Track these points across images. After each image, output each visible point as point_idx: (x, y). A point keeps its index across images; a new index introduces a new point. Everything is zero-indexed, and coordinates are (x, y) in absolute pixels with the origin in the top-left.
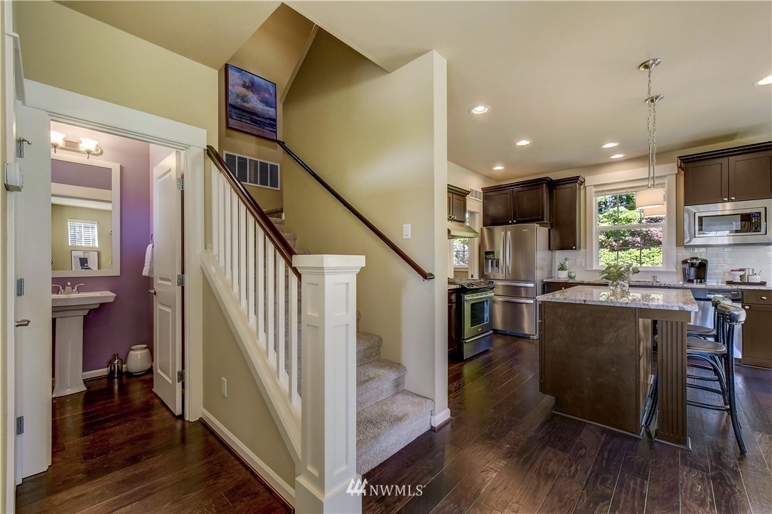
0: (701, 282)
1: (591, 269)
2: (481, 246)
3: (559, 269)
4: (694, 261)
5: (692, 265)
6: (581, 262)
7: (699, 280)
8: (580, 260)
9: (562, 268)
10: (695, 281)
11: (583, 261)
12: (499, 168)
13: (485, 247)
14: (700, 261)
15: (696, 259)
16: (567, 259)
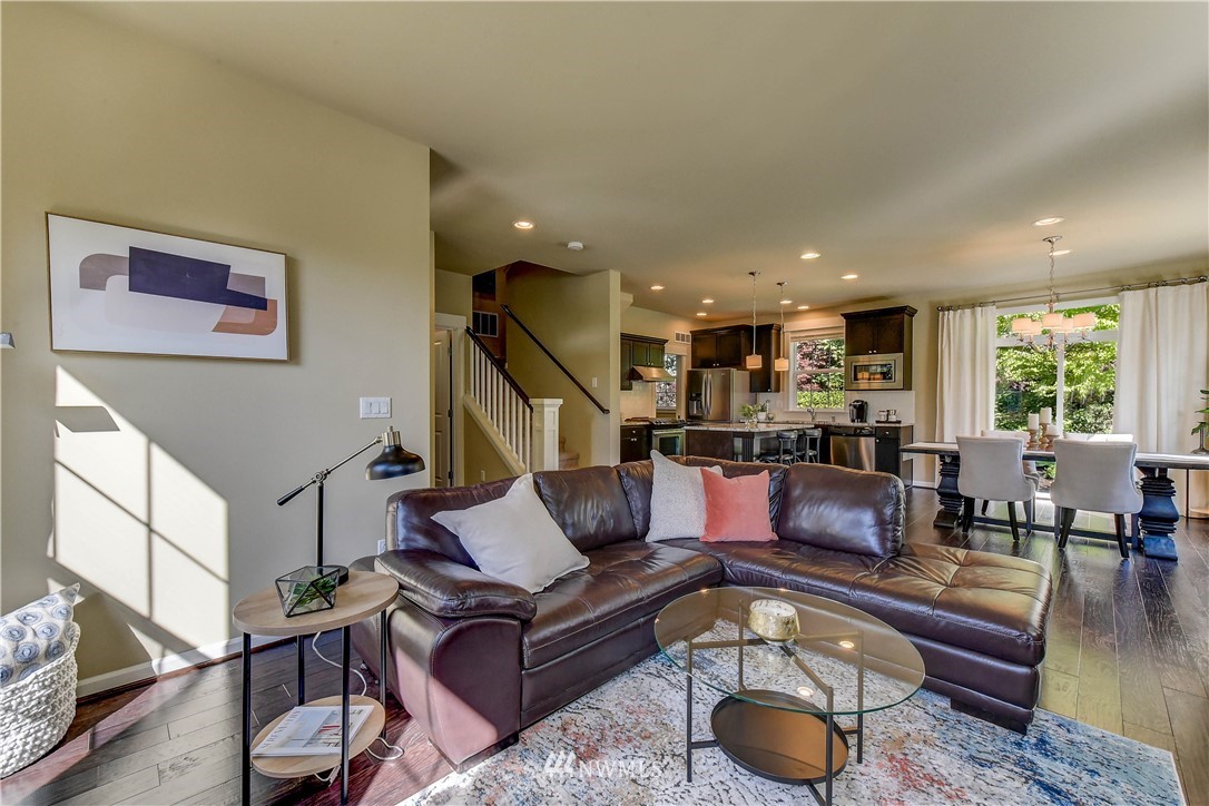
0: (861, 421)
5: (855, 407)
7: (859, 420)
10: (857, 420)
11: (781, 402)
14: (860, 403)
15: (857, 401)
16: (768, 401)
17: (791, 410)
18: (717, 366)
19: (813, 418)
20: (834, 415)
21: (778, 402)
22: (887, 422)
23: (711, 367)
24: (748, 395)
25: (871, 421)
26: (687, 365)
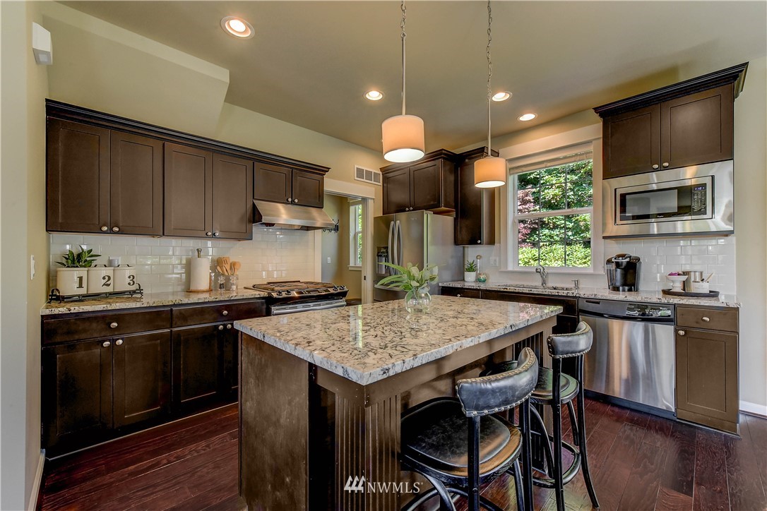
0: (630, 290)
1: (504, 270)
3: (467, 270)
4: (620, 260)
5: (618, 265)
6: (495, 261)
7: (626, 288)
8: (494, 258)
9: (471, 269)
10: (621, 288)
14: (628, 260)
15: (623, 256)
16: (479, 257)
17: (510, 268)
18: (409, 210)
19: (544, 282)
20: (577, 277)
21: (492, 258)
22: (685, 294)
23: (404, 211)
24: (451, 249)
25: (649, 290)
26: (375, 209)
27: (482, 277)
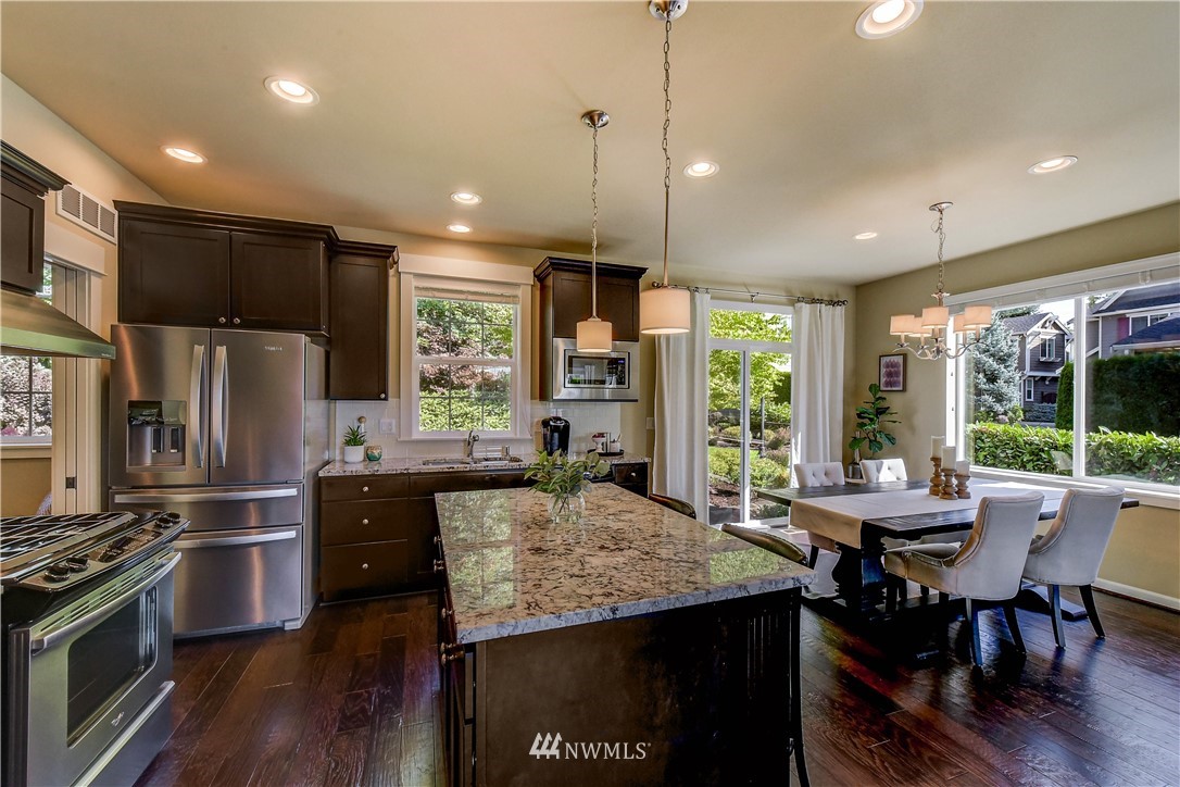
0: (564, 454)
1: (407, 439)
2: (110, 385)
3: (348, 443)
4: (557, 423)
5: (556, 429)
6: (390, 424)
7: (561, 452)
8: (388, 421)
9: (354, 439)
11: (394, 422)
12: (185, 155)
13: (123, 387)
14: (564, 424)
15: (559, 420)
16: (363, 419)
18: (230, 324)
21: (385, 421)
27: (376, 453)
